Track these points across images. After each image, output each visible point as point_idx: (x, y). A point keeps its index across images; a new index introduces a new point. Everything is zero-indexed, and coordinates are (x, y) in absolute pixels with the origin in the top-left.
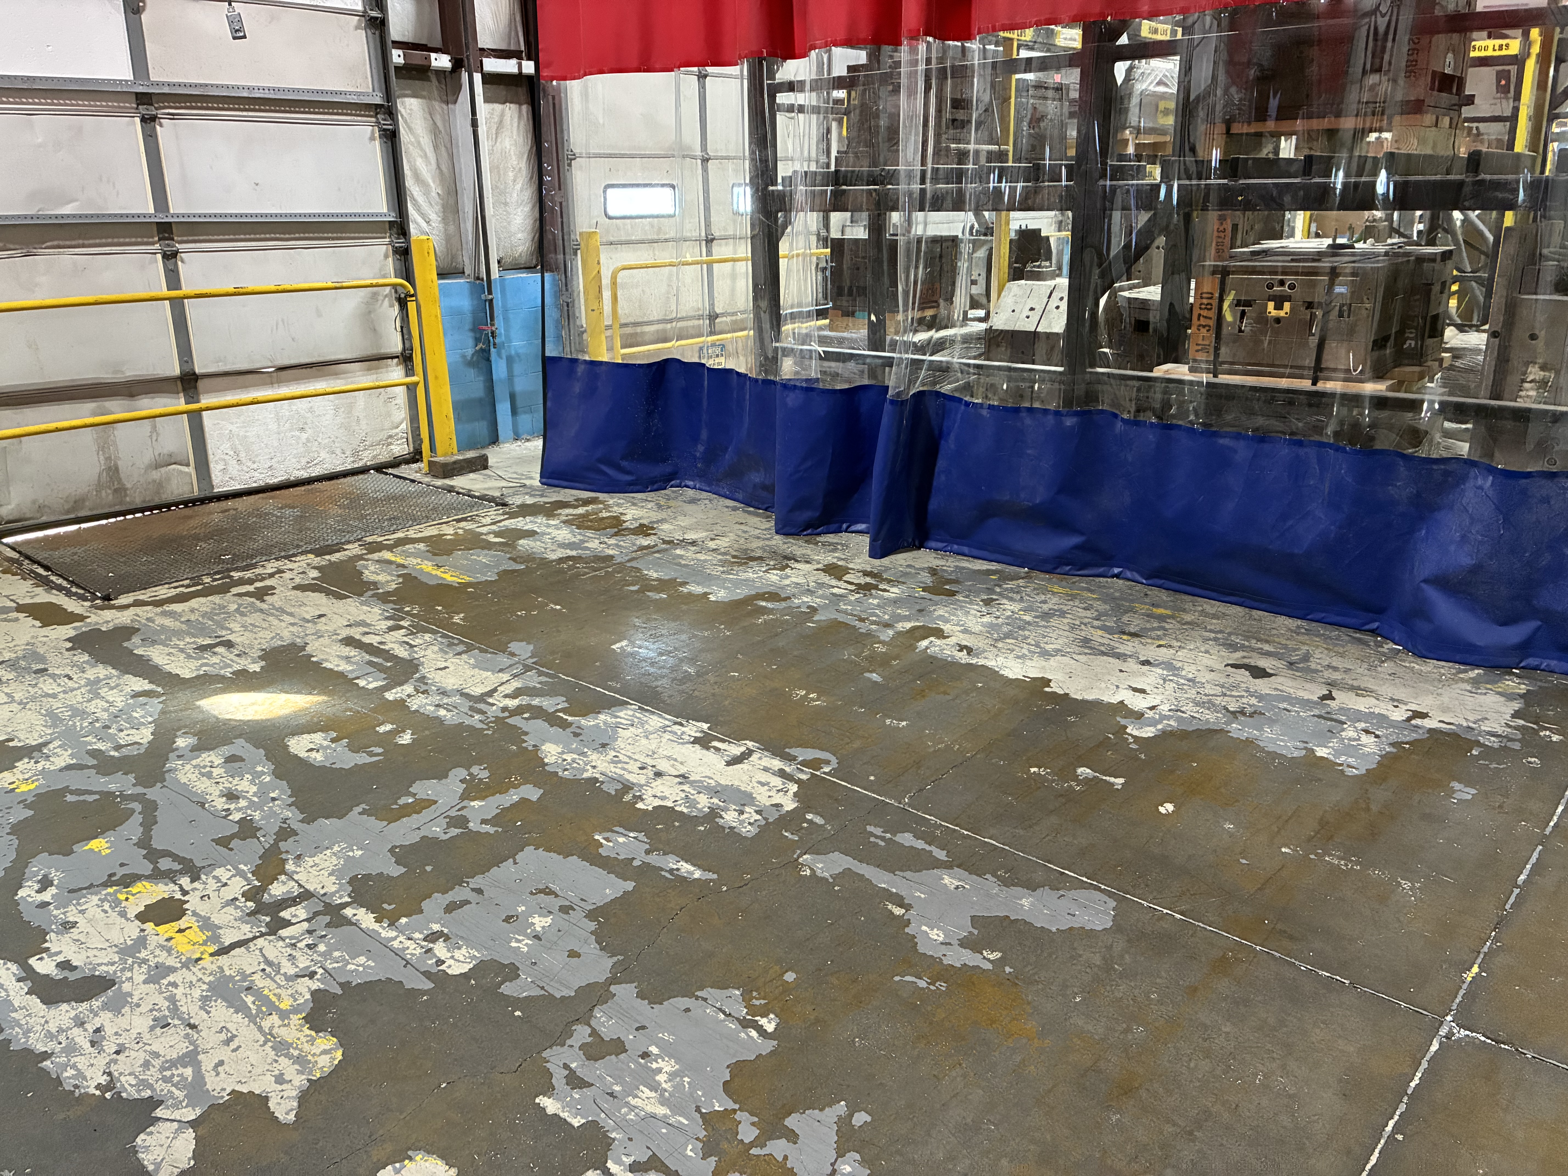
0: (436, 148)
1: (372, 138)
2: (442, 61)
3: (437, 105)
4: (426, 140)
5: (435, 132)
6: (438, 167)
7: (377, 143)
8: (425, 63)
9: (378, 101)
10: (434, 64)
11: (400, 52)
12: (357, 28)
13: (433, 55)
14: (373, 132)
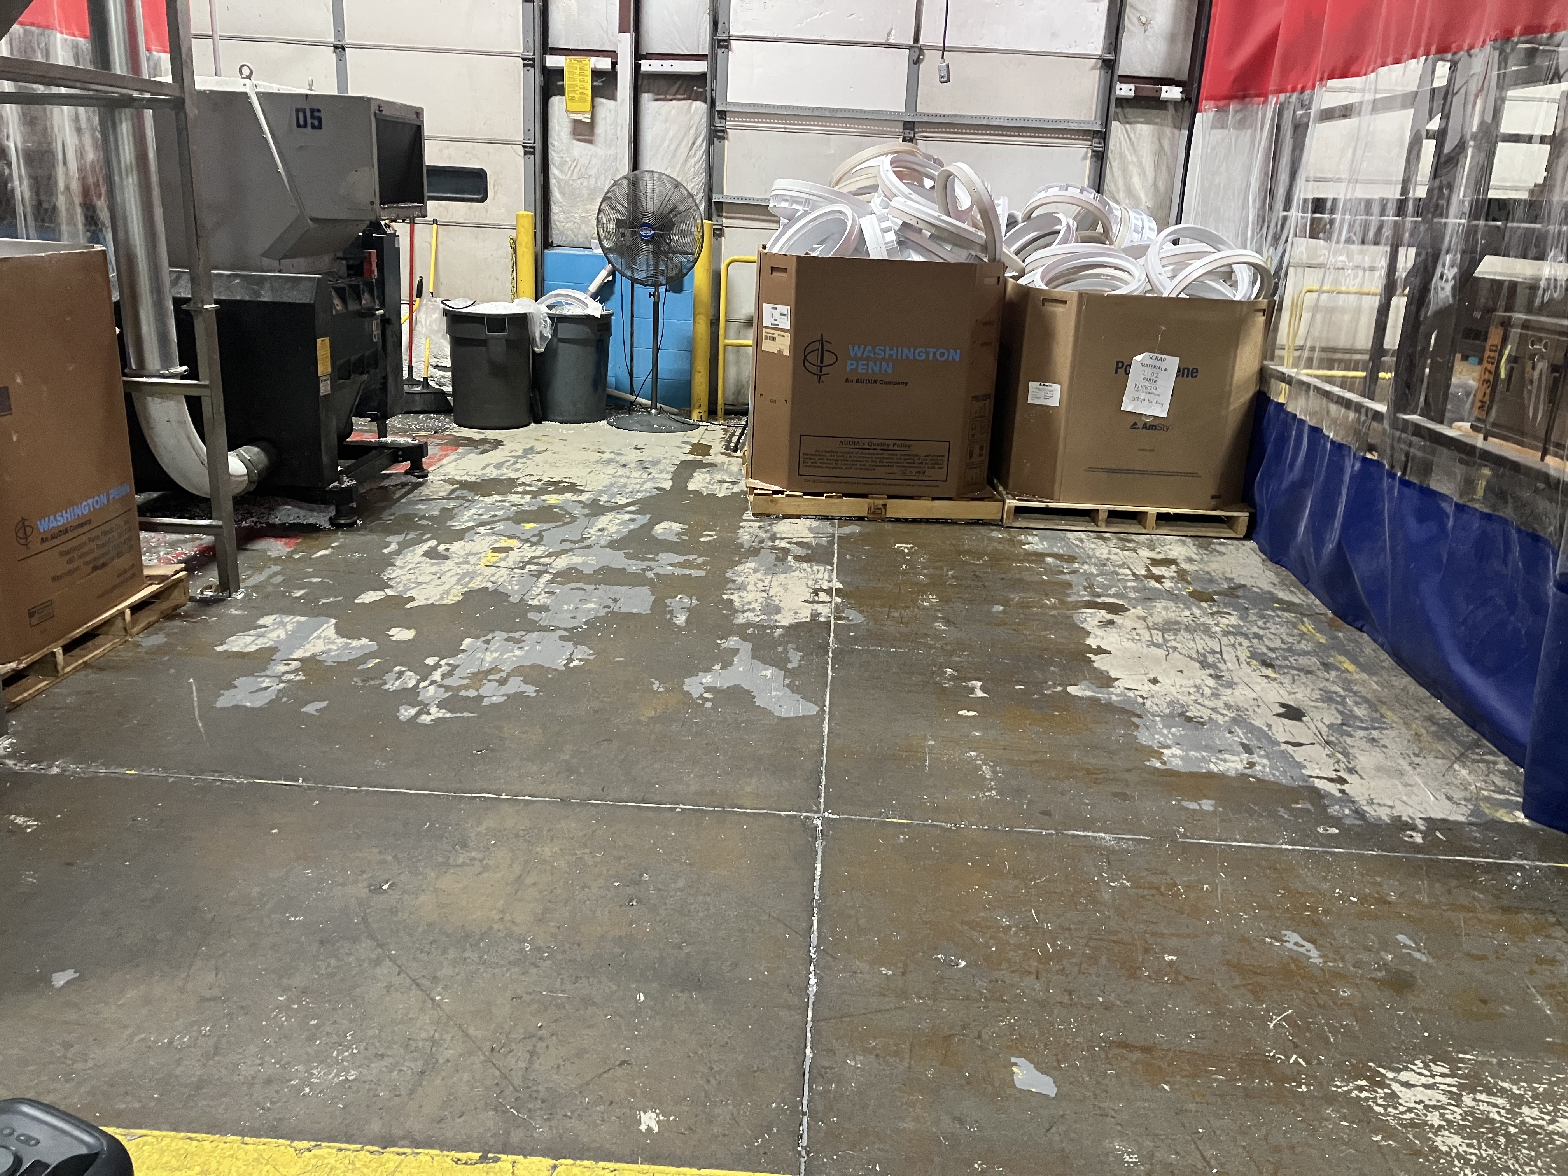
0: (1157, 167)
1: (1085, 158)
2: (1173, 93)
3: (1168, 131)
4: (1148, 162)
5: (1160, 153)
6: (1155, 184)
7: (1088, 162)
8: (1156, 95)
9: (1097, 128)
10: (1164, 95)
11: (1133, 87)
12: (1093, 68)
13: (1164, 88)
14: (1086, 153)
